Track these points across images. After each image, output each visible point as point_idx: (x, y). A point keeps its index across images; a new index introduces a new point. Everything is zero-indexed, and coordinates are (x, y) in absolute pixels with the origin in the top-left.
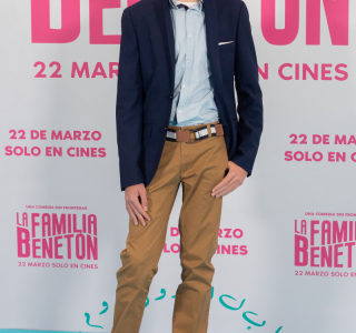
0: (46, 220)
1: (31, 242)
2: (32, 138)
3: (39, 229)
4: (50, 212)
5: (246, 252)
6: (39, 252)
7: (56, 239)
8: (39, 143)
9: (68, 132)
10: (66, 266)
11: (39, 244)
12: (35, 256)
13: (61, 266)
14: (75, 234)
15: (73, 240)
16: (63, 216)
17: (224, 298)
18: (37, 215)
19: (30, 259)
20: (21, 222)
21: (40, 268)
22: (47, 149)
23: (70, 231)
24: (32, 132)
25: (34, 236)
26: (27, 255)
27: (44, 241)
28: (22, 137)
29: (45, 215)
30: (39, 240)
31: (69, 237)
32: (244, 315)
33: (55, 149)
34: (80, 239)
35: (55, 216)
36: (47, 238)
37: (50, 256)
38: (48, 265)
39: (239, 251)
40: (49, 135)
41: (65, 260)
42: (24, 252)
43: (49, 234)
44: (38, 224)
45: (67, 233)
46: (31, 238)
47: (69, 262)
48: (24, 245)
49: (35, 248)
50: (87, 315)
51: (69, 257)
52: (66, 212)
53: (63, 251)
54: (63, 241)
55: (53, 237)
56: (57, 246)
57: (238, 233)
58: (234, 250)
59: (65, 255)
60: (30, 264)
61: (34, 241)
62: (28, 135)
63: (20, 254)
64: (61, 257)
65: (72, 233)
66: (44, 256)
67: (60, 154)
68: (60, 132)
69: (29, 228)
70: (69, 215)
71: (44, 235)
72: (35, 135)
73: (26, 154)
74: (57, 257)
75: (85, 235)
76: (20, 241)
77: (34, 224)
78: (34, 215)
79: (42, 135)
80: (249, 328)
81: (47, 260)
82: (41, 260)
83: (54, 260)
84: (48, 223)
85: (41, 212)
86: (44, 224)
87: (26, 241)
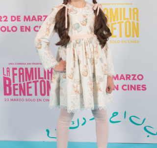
0: (21, 72)
1: (12, 86)
2: (12, 20)
3: (17, 78)
4: (24, 67)
5: (145, 89)
6: (17, 92)
7: (28, 83)
8: (16, 23)
9: (34, 17)
10: (34, 100)
11: (17, 87)
12: (14, 95)
13: (31, 100)
14: (40, 80)
15: (38, 84)
16: (32, 69)
17: (132, 118)
18: (16, 69)
19: (12, 96)
20: (6, 73)
21: (18, 102)
22: (21, 27)
23: (36, 78)
24: (12, 17)
25: (14, 82)
26: (10, 94)
27: (20, 85)
28: (6, 20)
29: (20, 69)
30: (17, 85)
31: (35, 82)
32: (145, 128)
33: (26, 27)
34: (43, 83)
35: (27, 69)
36: (22, 83)
37: (24, 95)
38: (23, 100)
39: (141, 88)
40: (22, 18)
41: (34, 97)
42: (8, 92)
43: (23, 81)
44: (16, 74)
45: (34, 80)
46: (12, 83)
47: (36, 98)
48: (8, 88)
49: (15, 89)
50: (48, 131)
51: (36, 95)
52: (34, 66)
53: (32, 91)
54: (32, 85)
55: (26, 82)
56: (28, 88)
57: (140, 77)
58: (138, 88)
59: (34, 94)
60: (12, 100)
61: (14, 85)
62: (9, 19)
63: (5, 94)
64: (31, 95)
65: (38, 79)
66: (20, 95)
67: (29, 30)
68: (29, 17)
69: (11, 77)
70: (36, 69)
71: (20, 81)
72: (13, 19)
73: (8, 31)
74: (28, 95)
75: (46, 80)
76: (5, 85)
77: (14, 75)
78: (14, 69)
79: (18, 19)
80: (148, 136)
81: (22, 97)
82: (19, 97)
83: (27, 97)
84: (23, 74)
85: (18, 67)
86: (20, 74)
87: (9, 85)
